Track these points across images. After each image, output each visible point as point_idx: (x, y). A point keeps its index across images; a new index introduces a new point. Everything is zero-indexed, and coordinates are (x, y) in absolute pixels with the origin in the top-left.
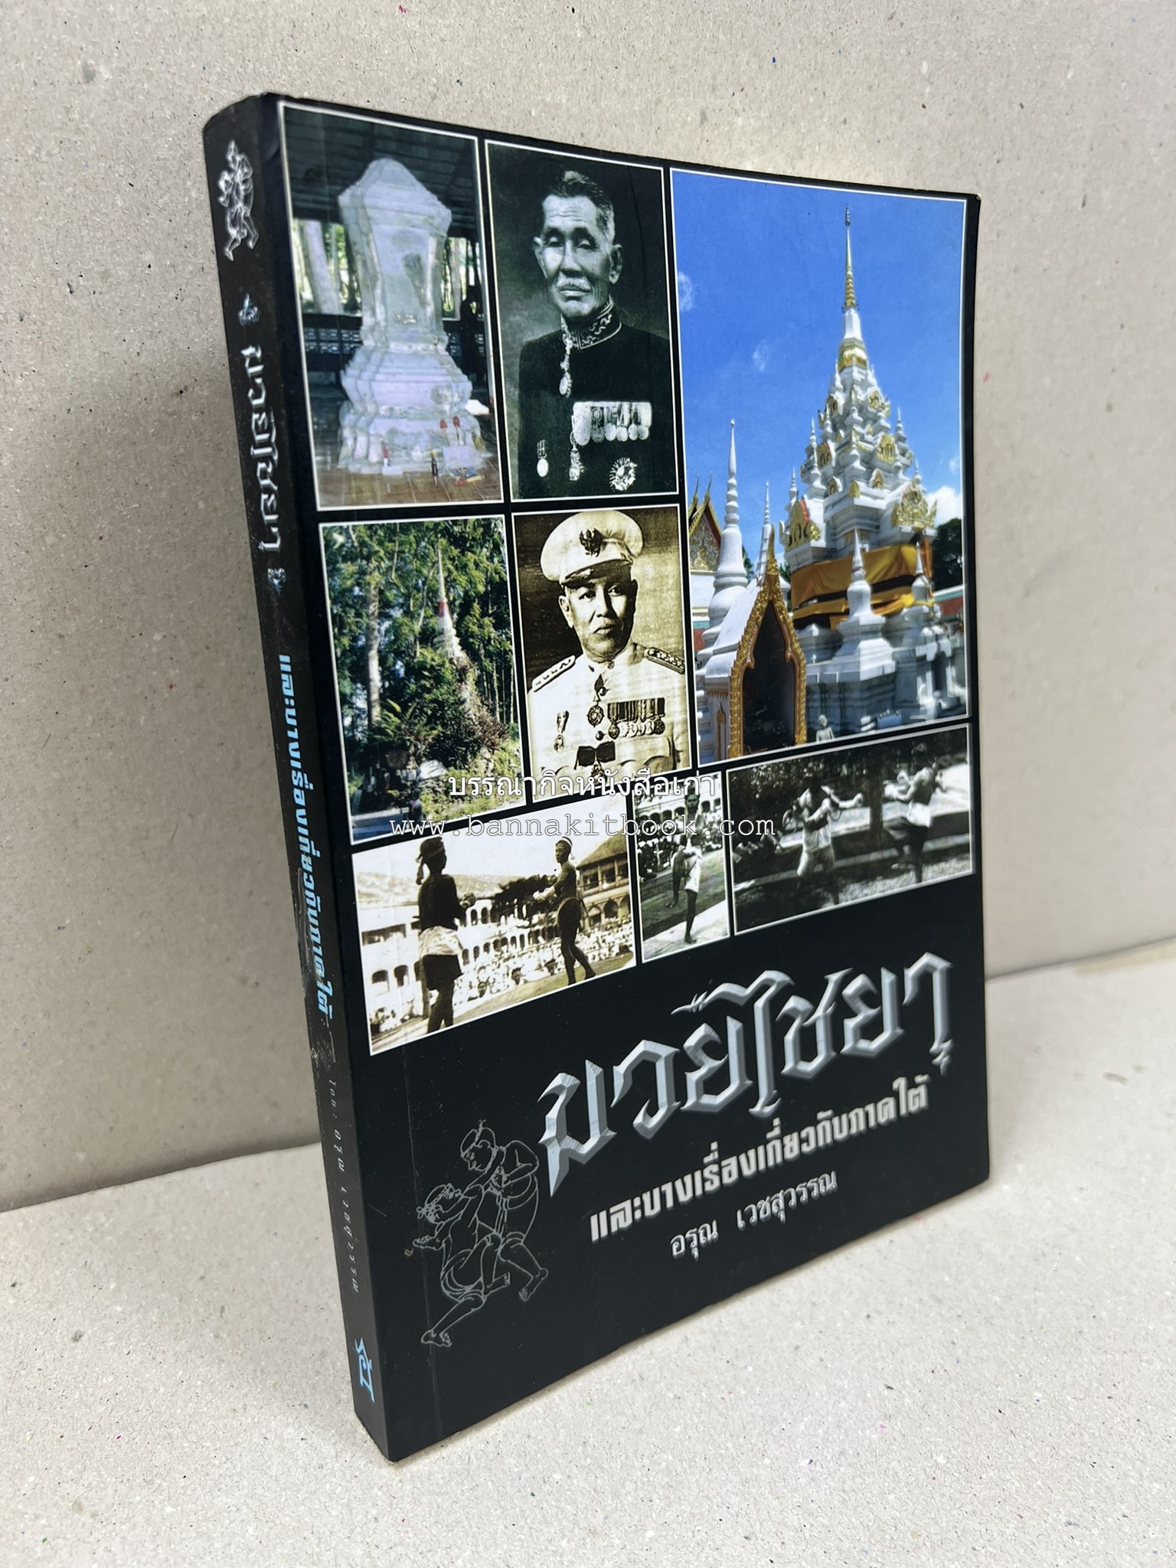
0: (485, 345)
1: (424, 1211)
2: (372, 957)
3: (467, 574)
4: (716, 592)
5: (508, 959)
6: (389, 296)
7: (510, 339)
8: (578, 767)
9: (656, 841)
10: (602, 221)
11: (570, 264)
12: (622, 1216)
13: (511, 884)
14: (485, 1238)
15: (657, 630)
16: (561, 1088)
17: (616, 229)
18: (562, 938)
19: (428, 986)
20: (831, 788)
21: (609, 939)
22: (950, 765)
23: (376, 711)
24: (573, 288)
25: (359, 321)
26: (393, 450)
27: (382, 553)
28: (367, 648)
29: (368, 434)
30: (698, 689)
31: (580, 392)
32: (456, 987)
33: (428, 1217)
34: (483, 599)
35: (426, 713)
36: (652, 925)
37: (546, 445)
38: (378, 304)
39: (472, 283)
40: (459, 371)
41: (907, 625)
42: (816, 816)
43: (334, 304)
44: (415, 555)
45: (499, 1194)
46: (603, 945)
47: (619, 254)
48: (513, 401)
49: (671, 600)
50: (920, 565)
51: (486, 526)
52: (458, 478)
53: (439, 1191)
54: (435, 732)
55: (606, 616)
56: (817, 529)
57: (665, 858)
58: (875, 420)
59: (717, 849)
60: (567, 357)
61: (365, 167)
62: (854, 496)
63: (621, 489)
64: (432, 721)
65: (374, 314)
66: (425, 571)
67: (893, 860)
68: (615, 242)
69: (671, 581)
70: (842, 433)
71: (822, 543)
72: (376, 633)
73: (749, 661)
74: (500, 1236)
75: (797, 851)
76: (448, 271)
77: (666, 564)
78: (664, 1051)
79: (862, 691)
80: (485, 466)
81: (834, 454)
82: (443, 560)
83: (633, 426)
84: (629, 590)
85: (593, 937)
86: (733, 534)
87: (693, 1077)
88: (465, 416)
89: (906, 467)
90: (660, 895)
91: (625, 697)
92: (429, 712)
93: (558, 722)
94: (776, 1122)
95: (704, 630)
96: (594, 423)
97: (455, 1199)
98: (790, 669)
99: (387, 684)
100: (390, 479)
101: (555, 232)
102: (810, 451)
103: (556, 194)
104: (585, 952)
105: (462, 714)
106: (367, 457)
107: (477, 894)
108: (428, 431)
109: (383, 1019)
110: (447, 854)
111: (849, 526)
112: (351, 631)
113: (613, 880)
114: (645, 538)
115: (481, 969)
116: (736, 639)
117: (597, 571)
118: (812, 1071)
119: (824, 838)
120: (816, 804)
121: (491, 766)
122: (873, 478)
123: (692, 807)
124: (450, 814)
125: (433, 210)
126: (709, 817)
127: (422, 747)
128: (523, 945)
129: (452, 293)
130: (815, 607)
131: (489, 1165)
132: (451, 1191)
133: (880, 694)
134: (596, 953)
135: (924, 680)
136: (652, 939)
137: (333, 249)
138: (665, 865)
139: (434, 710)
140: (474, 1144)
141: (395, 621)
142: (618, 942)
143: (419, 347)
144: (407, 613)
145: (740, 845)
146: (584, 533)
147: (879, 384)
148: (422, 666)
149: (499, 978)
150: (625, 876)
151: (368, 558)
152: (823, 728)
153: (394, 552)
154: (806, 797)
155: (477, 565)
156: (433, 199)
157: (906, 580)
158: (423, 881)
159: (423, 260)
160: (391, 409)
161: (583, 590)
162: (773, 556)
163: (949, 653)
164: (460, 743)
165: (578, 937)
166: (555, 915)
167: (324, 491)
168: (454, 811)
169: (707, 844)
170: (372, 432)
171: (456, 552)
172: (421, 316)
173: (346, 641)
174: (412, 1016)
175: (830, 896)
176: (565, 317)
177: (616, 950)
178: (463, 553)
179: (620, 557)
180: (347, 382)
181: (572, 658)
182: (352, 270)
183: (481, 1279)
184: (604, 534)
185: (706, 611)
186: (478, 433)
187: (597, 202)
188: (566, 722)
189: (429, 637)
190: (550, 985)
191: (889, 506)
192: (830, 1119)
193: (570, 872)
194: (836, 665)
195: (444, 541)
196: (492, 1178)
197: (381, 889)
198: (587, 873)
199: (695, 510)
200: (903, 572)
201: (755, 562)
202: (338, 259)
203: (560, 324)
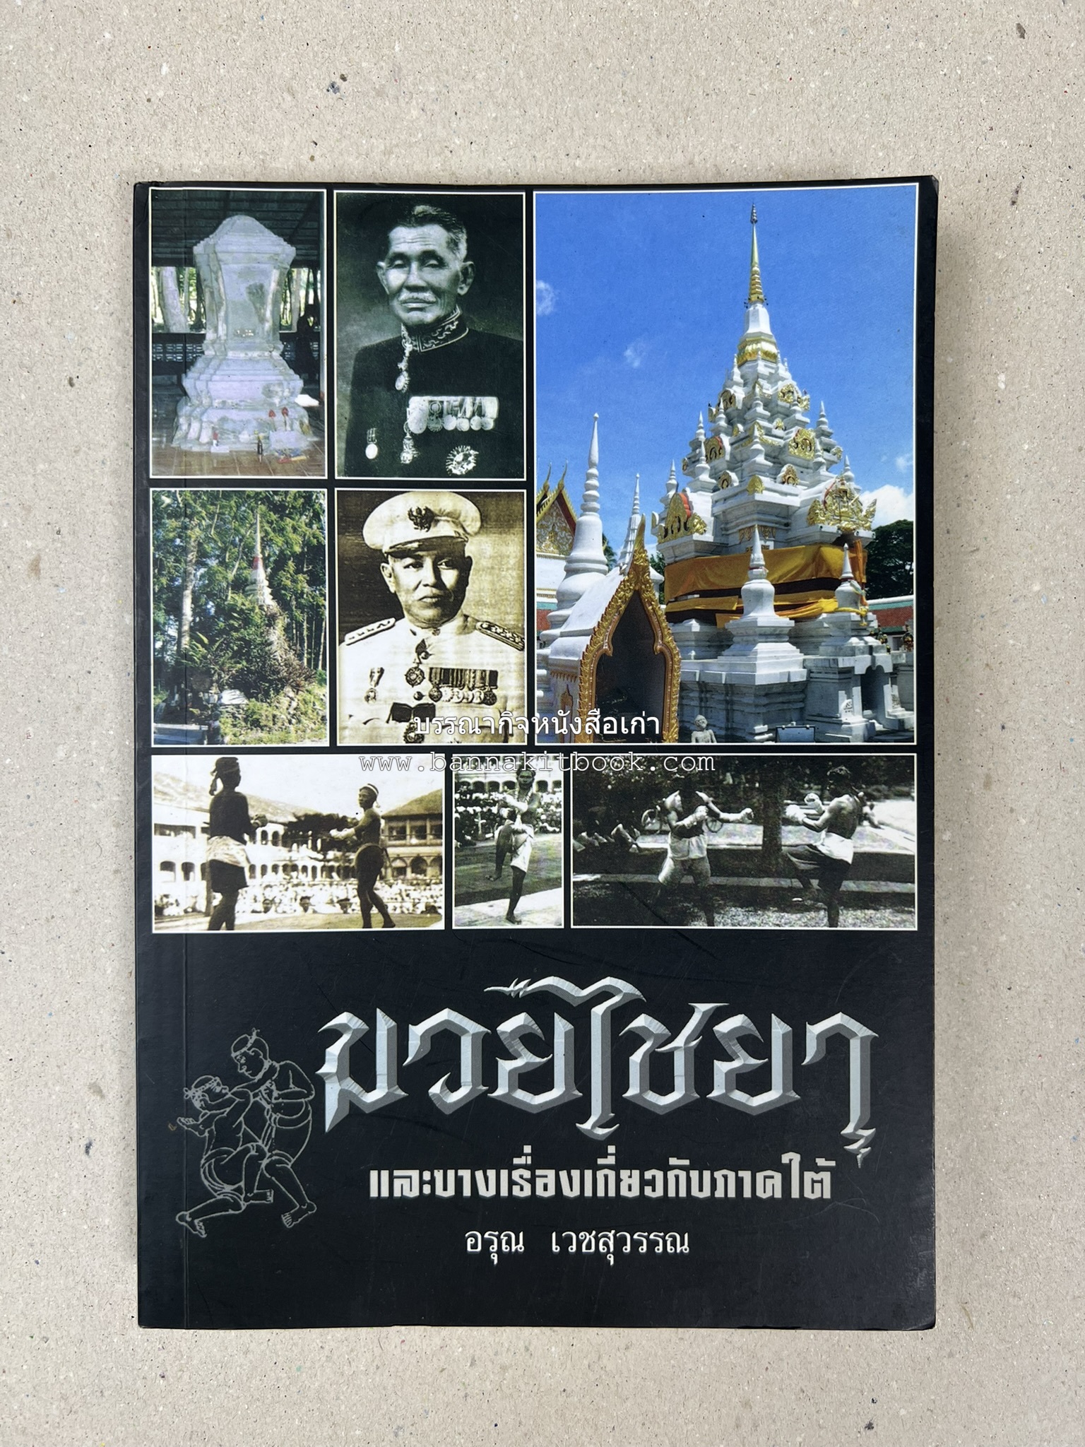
0: (319, 350)
1: (190, 1093)
2: (161, 848)
3: (284, 536)
4: (566, 577)
5: (297, 885)
6: (231, 316)
7: (345, 345)
8: (391, 721)
9: (478, 809)
10: (453, 245)
11: (415, 280)
12: (408, 1184)
13: (306, 816)
14: (249, 1145)
15: (493, 606)
16: (346, 1027)
17: (468, 249)
18: (360, 881)
19: (214, 886)
20: (710, 796)
21: (414, 894)
22: (887, 797)
23: (186, 640)
24: (416, 300)
25: (203, 336)
26: (222, 434)
27: (204, 514)
28: (183, 587)
29: (201, 421)
30: (539, 668)
31: (417, 388)
32: (240, 897)
33: (194, 1101)
34: (299, 559)
35: (232, 649)
36: (467, 893)
37: (376, 432)
38: (220, 323)
39: (311, 301)
40: (292, 372)
41: (827, 632)
42: (687, 821)
43: (181, 324)
44: (235, 517)
45: (268, 1107)
46: (406, 899)
47: (470, 270)
48: (344, 396)
49: (512, 579)
50: (848, 568)
51: (308, 498)
52: (282, 457)
53: (207, 1081)
54: (239, 666)
55: (434, 586)
56: (701, 523)
57: (487, 829)
58: (787, 414)
59: (554, 832)
60: (405, 359)
61: (220, 223)
62: (755, 491)
63: (459, 473)
64: (237, 656)
65: (216, 330)
66: (243, 531)
67: (796, 892)
68: (466, 260)
69: (512, 561)
70: (740, 427)
71: (709, 537)
72: (192, 577)
73: (605, 647)
74: (266, 1149)
75: (660, 856)
76: (288, 294)
77: (507, 545)
78: (472, 1028)
79: (756, 696)
80: (310, 448)
81: (728, 448)
82: (261, 522)
83: (476, 418)
84: (464, 566)
85: (395, 889)
86: (592, 524)
87: (505, 1066)
88: (294, 407)
89: (830, 464)
90: (480, 865)
91: (451, 663)
92: (235, 648)
93: (371, 676)
94: (612, 1149)
95: (551, 611)
96: (431, 414)
97: (221, 1095)
98: (662, 662)
99: (198, 619)
100: (217, 455)
101: (401, 256)
102: (696, 444)
103: (404, 225)
104: (385, 901)
105: (269, 654)
106: (198, 438)
107: (269, 817)
108: (256, 419)
109: (168, 904)
110: (241, 774)
111: (749, 521)
112: (169, 572)
113: (425, 837)
114: (484, 518)
115: (267, 886)
116: (592, 624)
117: (426, 545)
118: (665, 1107)
119: (697, 848)
120: (688, 808)
121: (294, 704)
122: (782, 474)
123: (524, 783)
124: (248, 739)
125: (278, 249)
126: (546, 798)
127: (225, 677)
128: (314, 876)
129: (291, 311)
130: (696, 602)
131: (260, 1075)
132: (218, 1084)
133: (783, 703)
134: (398, 905)
135: (849, 696)
136: (466, 907)
137: (185, 285)
138: (488, 836)
139: (240, 647)
140: (245, 1049)
141: (210, 568)
142: (424, 900)
143: (255, 354)
144: (222, 563)
145: (584, 834)
146: (414, 509)
147: (794, 378)
148: (233, 608)
149: (285, 901)
150: (438, 836)
151: (191, 518)
152: (702, 730)
153: (215, 513)
154: (674, 799)
155: (295, 530)
156: (281, 240)
157: (829, 584)
158: (216, 793)
159: (266, 286)
160: (224, 402)
161: (409, 561)
162: (643, 547)
163: (888, 669)
164: (265, 679)
165: (378, 884)
166: (353, 856)
167: (156, 463)
168: (252, 737)
169: (541, 824)
170: (204, 419)
171: (274, 517)
172: (259, 330)
173: (164, 581)
174: (194, 910)
175: (702, 914)
176: (405, 325)
177: (422, 907)
178: (281, 518)
179: (453, 534)
180: (187, 383)
181: (392, 620)
182: (200, 300)
183: (242, 1184)
184: (437, 512)
185: (555, 593)
186: (306, 421)
187: (448, 228)
188: (380, 677)
189: (241, 585)
190: (340, 923)
191: (804, 503)
192: (686, 1169)
193: (374, 820)
194: (722, 665)
195: (263, 508)
196: (262, 1088)
197: (176, 791)
198: (394, 824)
199: (545, 496)
200: (822, 574)
201: (618, 551)
202: (190, 293)
203: (400, 331)
